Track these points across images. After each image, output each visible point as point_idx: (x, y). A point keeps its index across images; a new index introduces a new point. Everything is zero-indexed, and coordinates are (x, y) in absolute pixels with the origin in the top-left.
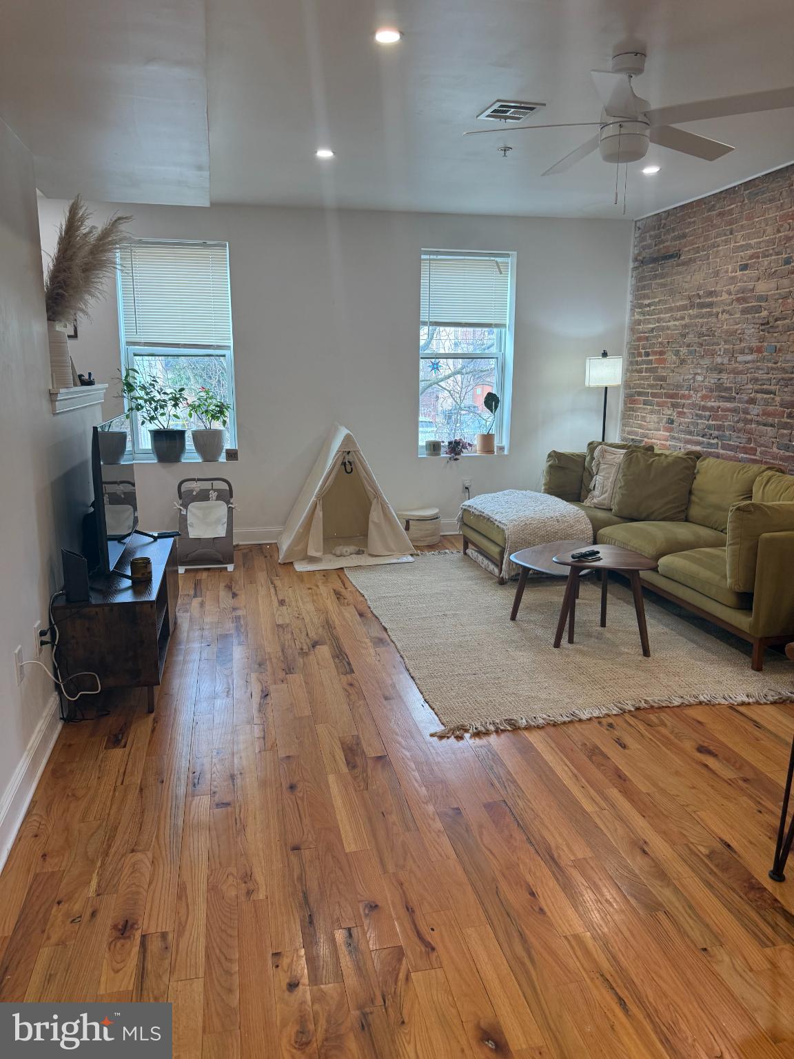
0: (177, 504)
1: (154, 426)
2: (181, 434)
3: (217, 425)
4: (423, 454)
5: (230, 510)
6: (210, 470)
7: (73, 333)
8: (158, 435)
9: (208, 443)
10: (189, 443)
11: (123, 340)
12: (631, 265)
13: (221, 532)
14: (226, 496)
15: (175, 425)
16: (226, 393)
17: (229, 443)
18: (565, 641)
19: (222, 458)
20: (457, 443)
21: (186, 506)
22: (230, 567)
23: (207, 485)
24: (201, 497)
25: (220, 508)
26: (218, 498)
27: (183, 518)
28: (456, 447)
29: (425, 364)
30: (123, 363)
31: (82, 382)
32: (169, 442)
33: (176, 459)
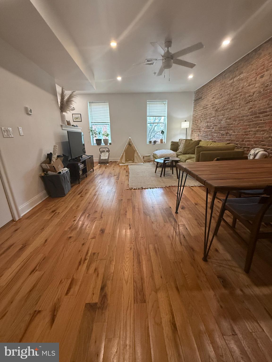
0: (100, 153)
1: (96, 138)
2: (101, 140)
3: (107, 138)
4: (148, 143)
5: (109, 154)
6: (107, 146)
7: (81, 121)
8: (97, 140)
9: (106, 141)
11: (90, 122)
12: (193, 102)
13: (107, 158)
14: (108, 151)
15: (100, 138)
16: (109, 132)
17: (110, 142)
18: (162, 176)
19: (109, 144)
20: (155, 141)
21: (101, 153)
22: (108, 164)
23: (104, 149)
24: (104, 151)
25: (107, 154)
26: (107, 152)
27: (100, 156)
28: (155, 142)
29: (148, 125)
30: (90, 126)
31: (73, 126)
32: (99, 142)
33: (100, 145)
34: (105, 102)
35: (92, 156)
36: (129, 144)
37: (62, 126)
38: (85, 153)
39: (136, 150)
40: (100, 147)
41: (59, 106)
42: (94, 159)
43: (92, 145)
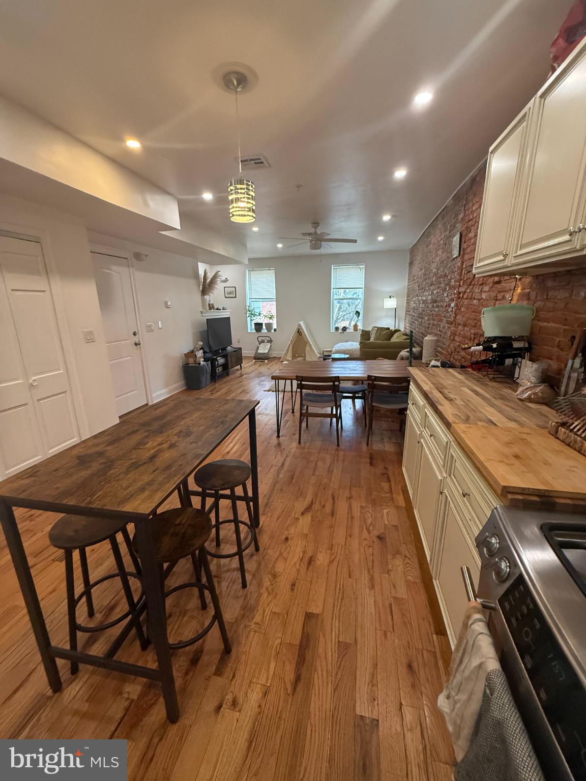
0: (257, 343)
1: (254, 322)
2: (262, 324)
3: (271, 321)
4: (332, 330)
5: (271, 345)
6: (269, 334)
7: (234, 296)
8: (256, 324)
9: (269, 326)
10: (264, 327)
11: (248, 297)
12: (408, 265)
13: (266, 352)
14: (270, 341)
15: (259, 322)
16: (274, 313)
17: (275, 327)
19: (273, 331)
20: (344, 327)
21: (260, 344)
22: (266, 361)
23: (264, 338)
24: (263, 341)
25: (269, 345)
26: (268, 342)
27: (258, 347)
28: (344, 329)
29: (335, 302)
30: (248, 304)
31: (217, 309)
32: (258, 326)
33: (260, 331)
34: (269, 269)
35: (241, 348)
36: (298, 332)
37: (202, 312)
38: (231, 344)
39: (308, 341)
40: (260, 334)
41: (201, 289)
42: (243, 352)
43: (249, 331)
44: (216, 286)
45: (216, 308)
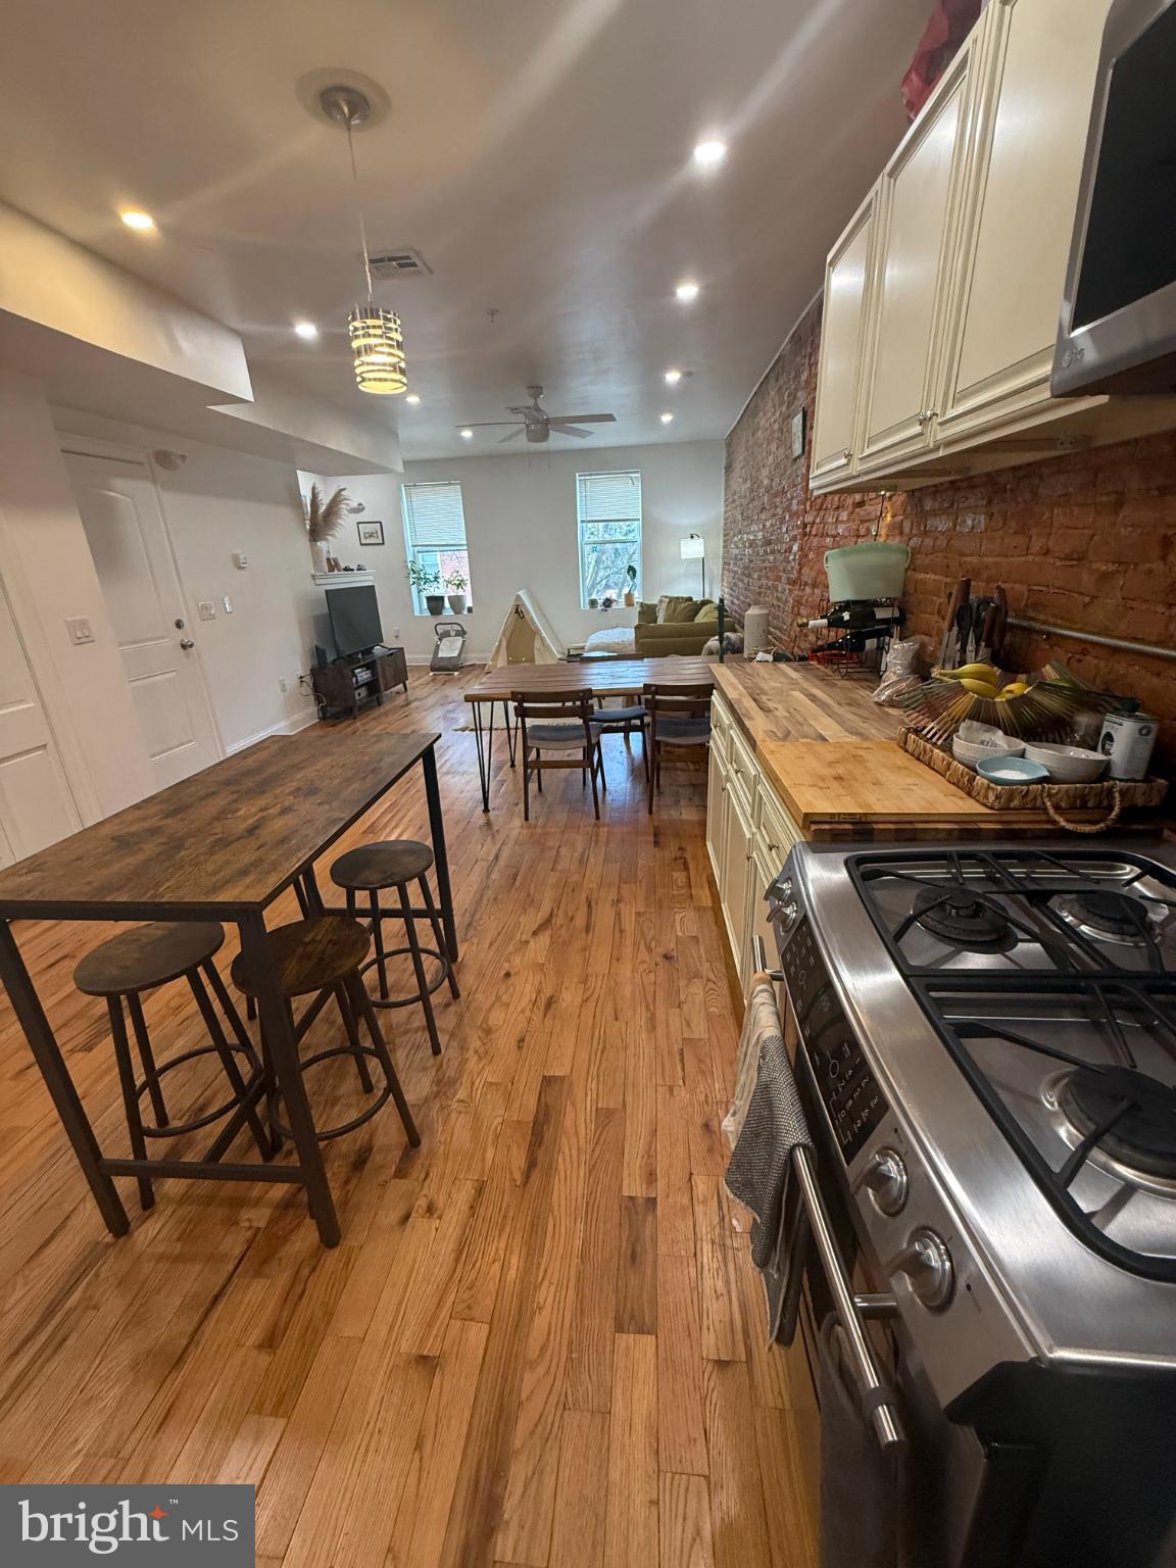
0: (436, 638)
1: (425, 594)
2: (442, 598)
3: (460, 592)
4: (584, 605)
5: (464, 642)
6: (458, 619)
7: (381, 542)
8: (430, 599)
9: (457, 603)
10: (447, 604)
11: (409, 543)
13: (455, 654)
14: (462, 633)
15: (437, 593)
16: (465, 574)
17: (469, 603)
19: (465, 612)
20: (608, 600)
21: (440, 640)
22: (456, 673)
23: (448, 627)
24: (446, 634)
25: (460, 640)
26: (456, 635)
27: (438, 646)
28: (608, 603)
29: (588, 548)
30: (410, 558)
31: (346, 569)
32: (435, 604)
33: (440, 613)
34: (450, 484)
35: (402, 649)
36: (517, 612)
37: (313, 577)
38: (382, 641)
39: (537, 628)
40: (440, 619)
41: (308, 527)
42: (406, 656)
43: (417, 614)
44: (340, 521)
45: (343, 566)
